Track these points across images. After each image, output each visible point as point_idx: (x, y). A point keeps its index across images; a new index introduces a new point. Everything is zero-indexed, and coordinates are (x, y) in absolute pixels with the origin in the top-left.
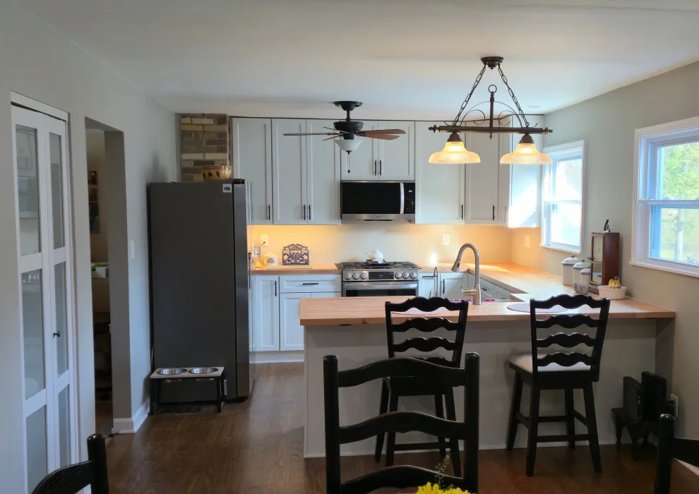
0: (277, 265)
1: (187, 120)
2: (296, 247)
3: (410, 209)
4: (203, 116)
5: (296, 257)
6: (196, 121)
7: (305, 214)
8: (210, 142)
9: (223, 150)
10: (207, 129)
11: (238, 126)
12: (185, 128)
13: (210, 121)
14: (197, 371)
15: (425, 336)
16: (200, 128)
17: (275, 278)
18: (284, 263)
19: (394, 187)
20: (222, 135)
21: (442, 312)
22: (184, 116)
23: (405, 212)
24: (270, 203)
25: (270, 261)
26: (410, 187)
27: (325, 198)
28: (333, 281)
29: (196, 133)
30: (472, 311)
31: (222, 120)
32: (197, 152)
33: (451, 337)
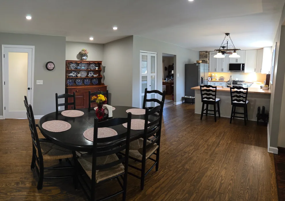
0: (218, 80)
1: (201, 52)
2: (222, 77)
3: (243, 69)
4: (203, 51)
5: (222, 79)
6: (202, 52)
7: (222, 70)
8: (205, 56)
9: (207, 58)
10: (204, 54)
11: (210, 53)
12: (201, 54)
13: (205, 52)
14: (190, 97)
15: (208, 93)
16: (203, 54)
17: (215, 82)
18: (219, 80)
19: (240, 64)
20: (207, 55)
21: (211, 88)
22: (200, 52)
23: (242, 70)
24: (216, 68)
25: (216, 79)
26: (243, 65)
27: (226, 67)
28: (225, 84)
29: (202, 55)
30: (217, 89)
31: (206, 52)
32: (202, 58)
33: (214, 93)
